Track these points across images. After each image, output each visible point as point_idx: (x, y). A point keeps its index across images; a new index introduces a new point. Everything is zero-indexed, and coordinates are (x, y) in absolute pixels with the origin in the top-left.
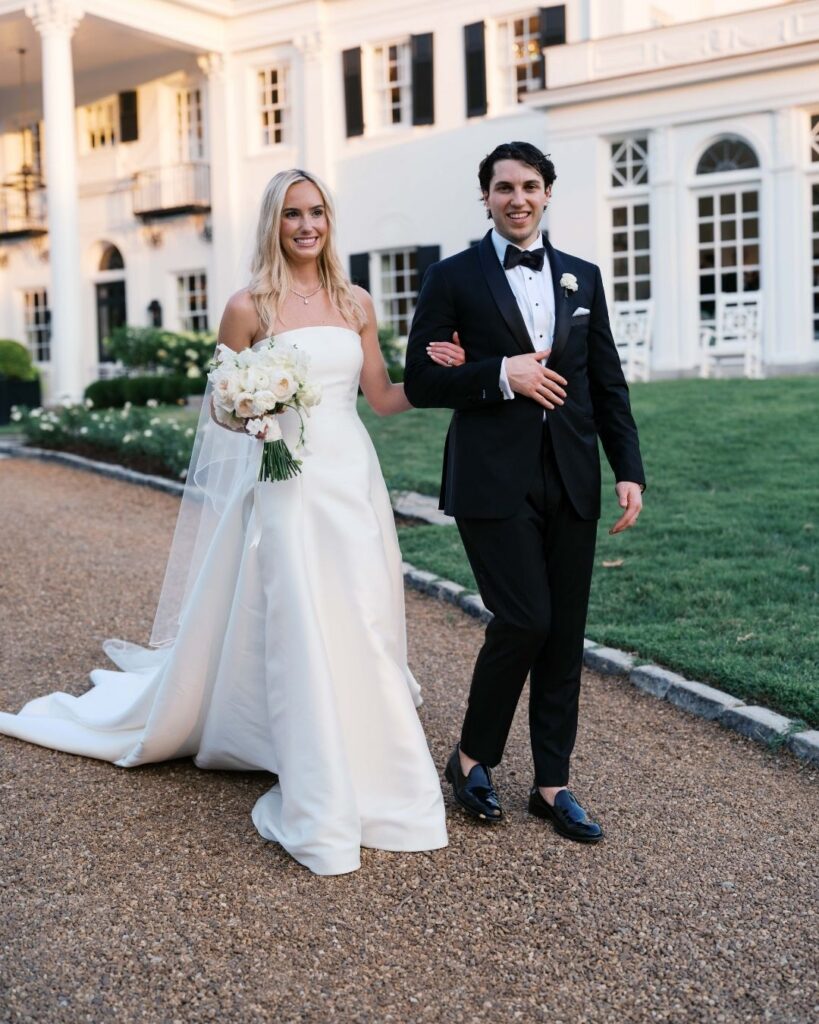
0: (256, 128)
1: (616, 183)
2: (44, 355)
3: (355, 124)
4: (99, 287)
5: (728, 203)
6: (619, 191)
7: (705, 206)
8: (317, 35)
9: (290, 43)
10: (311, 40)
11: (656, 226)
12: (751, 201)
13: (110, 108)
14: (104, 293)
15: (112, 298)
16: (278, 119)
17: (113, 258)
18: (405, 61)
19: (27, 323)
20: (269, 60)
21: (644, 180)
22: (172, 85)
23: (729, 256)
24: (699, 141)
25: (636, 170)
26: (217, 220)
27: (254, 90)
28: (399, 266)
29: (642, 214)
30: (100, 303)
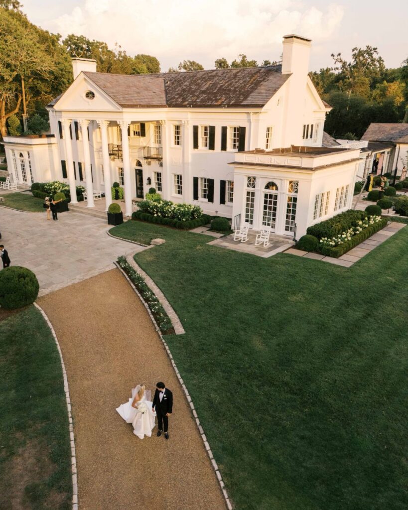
0: (173, 140)
1: (248, 186)
2: (123, 184)
3: (196, 146)
4: (136, 170)
5: (271, 196)
6: (249, 188)
7: (266, 196)
8: (188, 121)
9: (181, 121)
10: (186, 122)
11: (256, 198)
12: (276, 197)
13: (138, 126)
14: (137, 172)
15: (139, 173)
16: (178, 139)
17: (139, 164)
18: (208, 131)
19: (119, 175)
20: (177, 123)
21: (254, 187)
22: (153, 124)
23: (270, 208)
24: (266, 182)
25: (253, 184)
26: (163, 161)
27: (173, 130)
28: (205, 182)
29: (253, 194)
30: (136, 174)
